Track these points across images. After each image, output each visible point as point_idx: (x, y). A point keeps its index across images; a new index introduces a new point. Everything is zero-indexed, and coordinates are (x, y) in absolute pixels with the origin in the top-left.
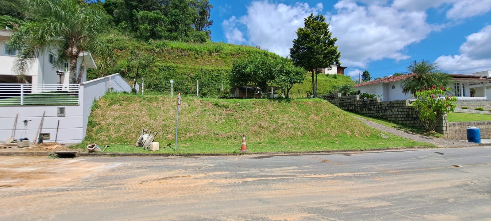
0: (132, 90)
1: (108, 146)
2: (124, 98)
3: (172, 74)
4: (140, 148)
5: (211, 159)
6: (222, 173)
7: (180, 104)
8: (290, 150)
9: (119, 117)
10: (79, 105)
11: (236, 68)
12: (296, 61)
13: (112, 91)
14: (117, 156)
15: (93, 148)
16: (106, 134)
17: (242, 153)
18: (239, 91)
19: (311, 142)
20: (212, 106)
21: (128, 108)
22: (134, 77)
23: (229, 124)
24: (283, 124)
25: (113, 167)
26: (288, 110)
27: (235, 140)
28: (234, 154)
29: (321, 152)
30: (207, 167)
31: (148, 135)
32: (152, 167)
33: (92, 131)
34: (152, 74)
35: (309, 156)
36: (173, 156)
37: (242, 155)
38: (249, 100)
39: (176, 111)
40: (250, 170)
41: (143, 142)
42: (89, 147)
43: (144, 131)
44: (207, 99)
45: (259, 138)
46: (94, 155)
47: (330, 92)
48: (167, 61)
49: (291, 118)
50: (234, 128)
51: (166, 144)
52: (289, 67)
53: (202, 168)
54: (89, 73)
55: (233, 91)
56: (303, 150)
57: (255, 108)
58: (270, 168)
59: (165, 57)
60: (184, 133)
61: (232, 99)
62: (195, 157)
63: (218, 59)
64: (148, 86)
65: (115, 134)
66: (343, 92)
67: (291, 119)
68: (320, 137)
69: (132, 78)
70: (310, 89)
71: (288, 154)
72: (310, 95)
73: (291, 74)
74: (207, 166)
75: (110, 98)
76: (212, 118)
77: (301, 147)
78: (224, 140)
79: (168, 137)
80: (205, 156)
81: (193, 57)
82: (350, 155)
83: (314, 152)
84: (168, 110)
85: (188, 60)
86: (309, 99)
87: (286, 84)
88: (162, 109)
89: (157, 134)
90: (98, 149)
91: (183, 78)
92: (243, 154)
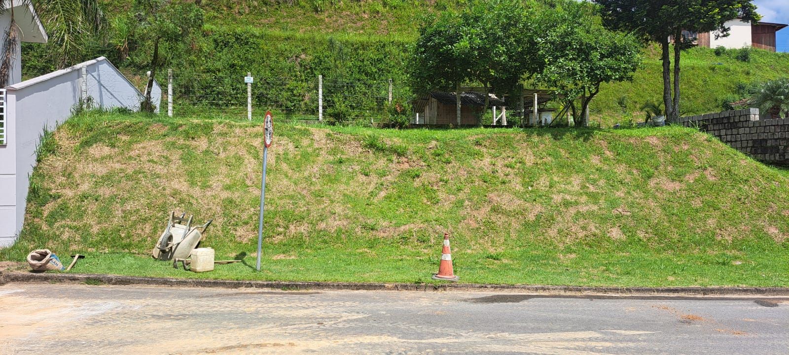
0: (142, 104)
1: (80, 257)
2: (122, 125)
3: (250, 57)
4: (164, 263)
5: (353, 298)
6: (381, 341)
7: (269, 145)
8: (584, 282)
9: (108, 178)
10: (5, 146)
11: (429, 39)
12: (614, 11)
13: (88, 107)
14: (105, 283)
15: (44, 261)
16: (75, 224)
17: (440, 284)
18: (438, 107)
19: (653, 259)
20: (360, 150)
21: (132, 153)
22: (148, 66)
23: (408, 202)
24: (567, 204)
25: (94, 313)
26: (583, 162)
27: (423, 246)
28: (417, 285)
29: (683, 290)
30: (339, 320)
31: (185, 227)
32: (194, 315)
33: (38, 214)
34: (193, 57)
35: (643, 302)
36: (252, 286)
37: (440, 290)
38: (464, 132)
39: (262, 164)
40: (458, 336)
41: (171, 248)
42: (33, 258)
43: (174, 218)
44: (348, 130)
45: (493, 242)
46: (46, 279)
47: (726, 105)
48: (235, 19)
49: (591, 187)
50: (420, 213)
51: (234, 255)
52: (588, 32)
53: (328, 324)
54: (28, 53)
55: (418, 107)
56: (624, 282)
57: (483, 156)
58: (517, 333)
59: (230, 8)
60: (281, 223)
61: (416, 130)
62: (310, 291)
63: (378, 12)
64: (185, 91)
65: (99, 223)
66: (768, 105)
67: (592, 189)
68: (681, 244)
69: (141, 68)
70: (656, 98)
71: (578, 294)
72: (653, 115)
73: (595, 55)
74: (342, 317)
75: (83, 127)
76: (359, 182)
77: (618, 274)
78: (393, 246)
79: (238, 234)
80: (338, 289)
81: (308, 6)
82: (776, 305)
83: (658, 291)
84: (239, 159)
85: (294, 16)
86: (651, 129)
87: (580, 84)
88: (222, 155)
89: (208, 225)
90: (56, 264)
91: (281, 69)
92: (444, 287)
